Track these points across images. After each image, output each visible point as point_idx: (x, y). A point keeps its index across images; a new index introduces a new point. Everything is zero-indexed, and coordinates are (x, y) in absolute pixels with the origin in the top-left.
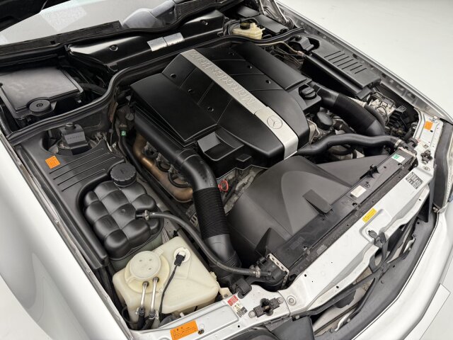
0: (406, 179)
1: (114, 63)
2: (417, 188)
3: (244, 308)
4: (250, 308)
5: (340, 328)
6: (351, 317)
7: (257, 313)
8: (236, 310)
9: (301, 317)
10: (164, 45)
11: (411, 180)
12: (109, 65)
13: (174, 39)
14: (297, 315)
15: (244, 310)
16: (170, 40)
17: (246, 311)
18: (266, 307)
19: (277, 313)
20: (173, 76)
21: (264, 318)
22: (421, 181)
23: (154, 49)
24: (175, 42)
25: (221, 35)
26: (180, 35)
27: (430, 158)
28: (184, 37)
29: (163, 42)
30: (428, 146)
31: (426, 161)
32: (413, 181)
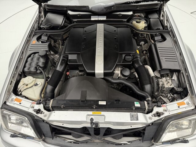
0: (131, 114)
1: (76, 20)
2: (131, 120)
3: (34, 107)
4: (35, 108)
5: (68, 142)
6: (74, 143)
7: (35, 110)
8: (32, 106)
9: (46, 123)
10: (97, 19)
12: (74, 20)
13: (102, 18)
14: (45, 121)
15: (33, 107)
16: (100, 18)
17: (34, 108)
18: (38, 111)
19: (39, 115)
20: (86, 31)
21: (35, 113)
22: (137, 120)
23: (92, 19)
24: (102, 19)
25: (125, 22)
26: (105, 17)
27: (159, 116)
28: (107, 18)
29: (97, 18)
30: (166, 111)
31: (155, 115)
32: (133, 117)
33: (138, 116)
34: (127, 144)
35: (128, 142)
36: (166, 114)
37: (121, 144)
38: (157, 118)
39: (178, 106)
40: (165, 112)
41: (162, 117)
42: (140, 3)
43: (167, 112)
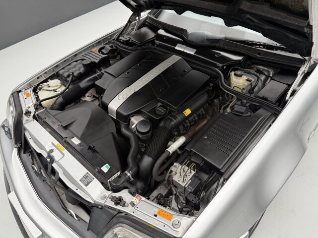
0: (87, 173)
2: (80, 180)
7: (27, 111)
8: (30, 106)
10: (182, 50)
11: (87, 177)
13: (190, 50)
15: (29, 108)
16: (188, 50)
19: (25, 117)
21: (24, 113)
22: (86, 185)
24: (188, 52)
25: (218, 67)
26: (195, 50)
27: (117, 204)
28: (195, 53)
29: (183, 48)
30: (133, 206)
31: (113, 199)
32: (85, 178)
33: (91, 182)
34: (73, 217)
35: (77, 216)
36: (128, 210)
37: (67, 211)
38: (111, 204)
39: (156, 213)
40: (130, 206)
41: (119, 207)
42: (276, 50)
43: (133, 208)
